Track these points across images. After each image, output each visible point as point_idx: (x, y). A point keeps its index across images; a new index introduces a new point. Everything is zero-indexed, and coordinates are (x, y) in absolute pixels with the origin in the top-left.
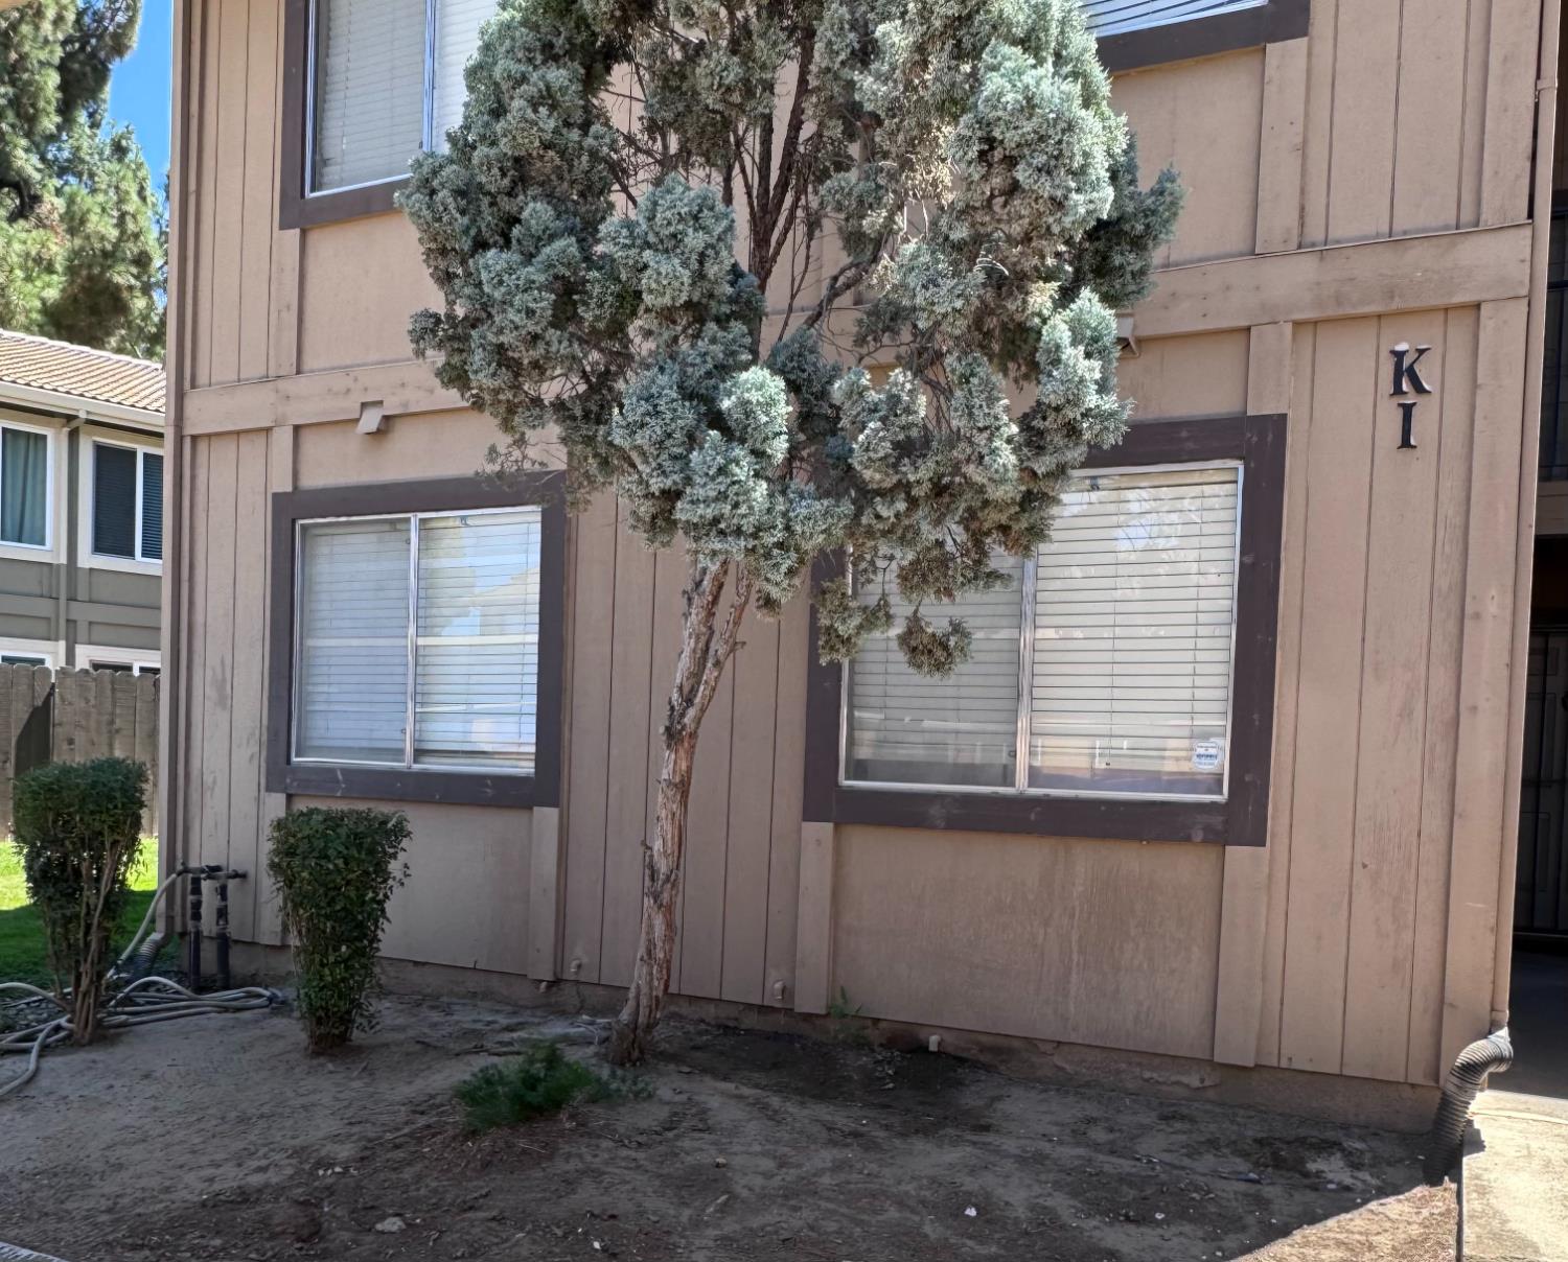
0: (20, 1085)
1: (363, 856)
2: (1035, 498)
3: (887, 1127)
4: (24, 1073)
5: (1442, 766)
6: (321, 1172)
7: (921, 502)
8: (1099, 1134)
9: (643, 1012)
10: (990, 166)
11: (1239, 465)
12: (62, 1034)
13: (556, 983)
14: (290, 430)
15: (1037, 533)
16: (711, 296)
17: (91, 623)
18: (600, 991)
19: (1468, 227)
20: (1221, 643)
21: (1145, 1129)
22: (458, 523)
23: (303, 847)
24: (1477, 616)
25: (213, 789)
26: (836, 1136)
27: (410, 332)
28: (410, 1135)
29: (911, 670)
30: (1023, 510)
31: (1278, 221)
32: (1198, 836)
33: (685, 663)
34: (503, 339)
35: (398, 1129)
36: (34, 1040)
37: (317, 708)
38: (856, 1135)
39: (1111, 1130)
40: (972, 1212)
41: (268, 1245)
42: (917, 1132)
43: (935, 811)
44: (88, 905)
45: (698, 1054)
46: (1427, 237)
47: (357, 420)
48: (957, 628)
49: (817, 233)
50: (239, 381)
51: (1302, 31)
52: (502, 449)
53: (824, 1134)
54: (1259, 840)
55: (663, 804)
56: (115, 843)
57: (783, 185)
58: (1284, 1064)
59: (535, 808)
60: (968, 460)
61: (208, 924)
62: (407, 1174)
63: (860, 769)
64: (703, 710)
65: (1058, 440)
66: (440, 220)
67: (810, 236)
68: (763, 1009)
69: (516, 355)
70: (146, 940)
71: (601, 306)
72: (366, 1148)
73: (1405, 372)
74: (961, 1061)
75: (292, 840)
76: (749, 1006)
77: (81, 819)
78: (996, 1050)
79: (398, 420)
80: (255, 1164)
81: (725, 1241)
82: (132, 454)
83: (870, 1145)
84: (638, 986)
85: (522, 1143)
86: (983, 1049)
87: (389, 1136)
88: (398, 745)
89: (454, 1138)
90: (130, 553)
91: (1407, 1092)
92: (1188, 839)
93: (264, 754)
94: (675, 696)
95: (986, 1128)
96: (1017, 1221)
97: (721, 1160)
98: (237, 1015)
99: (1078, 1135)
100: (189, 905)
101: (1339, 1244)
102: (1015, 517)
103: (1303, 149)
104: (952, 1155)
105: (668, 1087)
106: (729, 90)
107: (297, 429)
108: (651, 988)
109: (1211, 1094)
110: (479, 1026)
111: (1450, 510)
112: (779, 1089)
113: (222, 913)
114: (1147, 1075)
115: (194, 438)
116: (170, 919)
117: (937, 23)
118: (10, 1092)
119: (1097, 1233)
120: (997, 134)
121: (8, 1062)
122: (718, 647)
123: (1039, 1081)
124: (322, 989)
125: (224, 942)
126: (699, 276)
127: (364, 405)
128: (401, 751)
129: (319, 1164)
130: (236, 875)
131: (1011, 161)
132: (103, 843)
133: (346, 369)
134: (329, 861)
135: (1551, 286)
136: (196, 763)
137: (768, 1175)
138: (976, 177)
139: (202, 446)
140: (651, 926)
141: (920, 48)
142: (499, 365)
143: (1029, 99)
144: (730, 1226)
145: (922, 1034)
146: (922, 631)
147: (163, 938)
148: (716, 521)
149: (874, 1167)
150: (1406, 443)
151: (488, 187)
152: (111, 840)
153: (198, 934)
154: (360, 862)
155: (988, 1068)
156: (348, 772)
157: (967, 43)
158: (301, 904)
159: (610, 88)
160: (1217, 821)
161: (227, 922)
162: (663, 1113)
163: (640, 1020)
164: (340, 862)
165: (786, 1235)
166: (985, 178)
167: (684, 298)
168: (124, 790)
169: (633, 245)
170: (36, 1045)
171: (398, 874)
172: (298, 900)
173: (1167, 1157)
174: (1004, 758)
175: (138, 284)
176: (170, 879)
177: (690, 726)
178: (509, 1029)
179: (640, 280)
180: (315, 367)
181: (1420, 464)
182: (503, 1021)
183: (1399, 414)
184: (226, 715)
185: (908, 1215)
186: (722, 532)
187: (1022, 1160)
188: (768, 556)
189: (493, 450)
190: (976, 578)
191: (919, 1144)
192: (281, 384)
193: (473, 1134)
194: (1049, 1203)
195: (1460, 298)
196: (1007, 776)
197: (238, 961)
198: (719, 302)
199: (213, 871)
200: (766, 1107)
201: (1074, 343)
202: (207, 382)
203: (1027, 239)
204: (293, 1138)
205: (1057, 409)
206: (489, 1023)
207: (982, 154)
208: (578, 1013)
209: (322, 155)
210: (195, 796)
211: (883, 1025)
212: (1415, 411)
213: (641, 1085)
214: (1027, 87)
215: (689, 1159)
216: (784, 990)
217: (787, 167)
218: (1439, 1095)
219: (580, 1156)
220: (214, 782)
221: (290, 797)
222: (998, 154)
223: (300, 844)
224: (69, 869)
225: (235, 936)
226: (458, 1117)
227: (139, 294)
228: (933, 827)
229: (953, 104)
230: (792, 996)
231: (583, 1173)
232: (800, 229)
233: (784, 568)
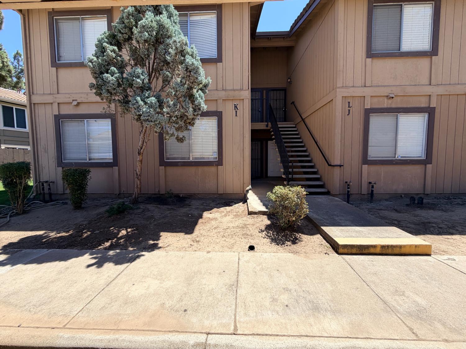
0: (7, 223)
1: (82, 175)
2: (193, 119)
3: (176, 207)
4: (6, 221)
5: (242, 155)
6: (81, 227)
7: (178, 118)
8: (205, 204)
9: (137, 196)
10: (187, 72)
11: (217, 117)
12: (14, 213)
13: (119, 194)
14: (57, 104)
15: (194, 124)
16: (144, 86)
17: (4, 140)
18: (128, 194)
19: (242, 90)
20: (216, 140)
21: (210, 203)
22: (94, 121)
23: (69, 175)
24: (245, 137)
25: (45, 167)
26: (169, 209)
27: (89, 86)
28: (98, 218)
29: (178, 143)
30: (192, 120)
31: (220, 87)
32: (214, 165)
33: (140, 143)
34: (108, 88)
35: (95, 218)
36: (8, 215)
37: (68, 152)
38: (172, 209)
39: (206, 204)
40: (190, 215)
41: (73, 239)
42: (180, 207)
43: (179, 164)
44: (19, 188)
45: (145, 201)
46: (237, 90)
47: (72, 103)
48: (184, 137)
49: (158, 79)
50: (44, 94)
51: (222, 62)
52: (105, 108)
53: (167, 209)
54: (222, 165)
55: (138, 164)
56: (25, 177)
57: (152, 72)
58: (226, 193)
59: (114, 167)
60: (185, 112)
61: (46, 191)
62: (98, 224)
63: (168, 159)
64: (144, 150)
65: (198, 110)
66: (94, 68)
67: (157, 80)
68: (155, 194)
69: (111, 91)
70: (31, 195)
71: (126, 85)
72: (89, 222)
73: (236, 107)
74: (185, 198)
75: (67, 174)
76: (153, 194)
77: (16, 173)
78: (190, 196)
79: (80, 103)
80: (66, 228)
81: (155, 225)
82: (12, 108)
83: (174, 210)
84: (135, 192)
85: (119, 217)
86: (188, 196)
87: (93, 219)
88: (86, 158)
89: (106, 218)
90: (14, 127)
91: (240, 194)
92: (213, 166)
93: (56, 161)
94: (139, 148)
95: (190, 206)
96: (196, 216)
97: (152, 214)
98: (55, 206)
99: (202, 205)
100: (41, 188)
101: (235, 212)
102: (191, 121)
103: (222, 77)
104: (186, 209)
105: (142, 206)
106: (145, 55)
107: (58, 103)
108: (138, 192)
109: (218, 198)
110: (106, 202)
111: (242, 124)
112: (159, 204)
113: (49, 189)
114: (210, 196)
115: (34, 104)
116: (37, 191)
117: (179, 51)
118: (4, 224)
119: (207, 216)
120: (188, 67)
121: (2, 220)
122: (146, 140)
123: (196, 199)
124: (75, 198)
125: (50, 194)
126: (143, 83)
127: (73, 100)
128: (87, 159)
129: (80, 225)
130: (52, 182)
131: (190, 72)
132: (22, 177)
133: (69, 93)
134: (75, 177)
135: (251, 99)
136: (40, 163)
137: (160, 215)
138: (185, 73)
139: (36, 106)
140: (137, 183)
141: (176, 54)
142: (108, 92)
143: (193, 63)
144: (155, 223)
145: (179, 195)
146: (179, 137)
147: (36, 195)
148: (148, 119)
149: (175, 212)
150: (236, 116)
151: (103, 64)
152: (24, 176)
153: (44, 193)
154: (81, 176)
155: (189, 198)
156: (75, 163)
157: (183, 54)
158: (70, 184)
159: (122, 52)
160: (217, 163)
161: (50, 190)
162: (142, 210)
163: (136, 197)
164: (78, 177)
165: (164, 222)
166: (187, 73)
167: (141, 85)
168: (26, 167)
169: (131, 77)
170: (8, 216)
171: (89, 178)
172: (69, 184)
173: (214, 206)
174: (189, 156)
175: (9, 76)
176: (36, 184)
177: (142, 152)
178: (112, 202)
179: (133, 82)
180: (62, 92)
181: (238, 118)
182: (111, 201)
183: (235, 112)
184: (47, 154)
185: (181, 217)
186: (149, 121)
187: (195, 209)
188: (156, 125)
189: (104, 108)
190: (186, 129)
191: (181, 209)
192: (54, 95)
193: (110, 217)
194: (200, 213)
195: (241, 98)
196: (189, 158)
197: (53, 197)
198: (146, 87)
199: (46, 182)
200: (158, 207)
201: (199, 97)
202: (36, 93)
203: (193, 83)
204: (73, 222)
205: (197, 106)
206: (108, 201)
207: (186, 70)
208: (124, 198)
209: (59, 55)
210: (40, 169)
211: (174, 194)
212: (237, 112)
213: (138, 207)
214: (192, 61)
215: (147, 215)
216: (158, 191)
217: (153, 69)
218: (244, 195)
219: (129, 217)
220: (45, 166)
221: (63, 168)
222: (188, 70)
223: (69, 174)
224: (14, 182)
225: (52, 193)
226: (107, 215)
227: (9, 77)
228: (179, 166)
229: (182, 63)
230: (160, 192)
231: (131, 219)
232: (155, 79)
233: (159, 127)
